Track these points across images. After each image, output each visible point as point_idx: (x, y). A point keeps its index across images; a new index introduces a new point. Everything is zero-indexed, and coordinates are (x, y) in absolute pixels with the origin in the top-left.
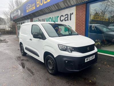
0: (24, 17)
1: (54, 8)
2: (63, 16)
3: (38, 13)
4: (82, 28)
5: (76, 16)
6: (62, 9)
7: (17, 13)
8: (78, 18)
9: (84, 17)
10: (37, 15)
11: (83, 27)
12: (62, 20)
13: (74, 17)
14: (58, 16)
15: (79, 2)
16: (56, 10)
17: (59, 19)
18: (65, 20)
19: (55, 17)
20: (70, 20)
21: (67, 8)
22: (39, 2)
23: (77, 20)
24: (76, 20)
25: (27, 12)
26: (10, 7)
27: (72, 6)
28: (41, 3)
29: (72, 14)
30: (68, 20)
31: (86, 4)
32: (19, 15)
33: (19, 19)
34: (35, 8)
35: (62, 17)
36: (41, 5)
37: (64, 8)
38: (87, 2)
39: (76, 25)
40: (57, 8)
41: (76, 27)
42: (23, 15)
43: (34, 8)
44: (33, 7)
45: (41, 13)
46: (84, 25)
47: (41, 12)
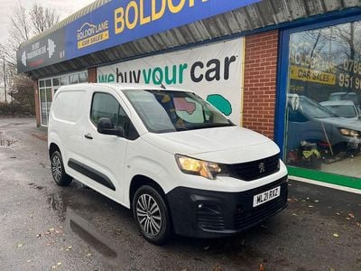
0: (65, 63)
1: (173, 39)
2: (202, 66)
3: (116, 53)
4: (263, 104)
5: (246, 66)
6: (198, 43)
7: (44, 48)
8: (251, 74)
9: (272, 72)
10: (111, 57)
11: (270, 101)
12: (197, 76)
13: (237, 70)
14: (186, 66)
15: (255, 23)
16: (177, 44)
17: (187, 72)
18: (209, 79)
19: (175, 67)
20: (226, 77)
21: (215, 40)
22: (124, 18)
23: (248, 78)
24: (246, 78)
25: (79, 47)
26: (14, 27)
27: (234, 36)
28: (131, 22)
29: (233, 59)
30: (218, 79)
31: (279, 34)
32: (50, 54)
33: (48, 67)
34: (107, 37)
35: (198, 67)
36: (131, 26)
37: (207, 42)
38: (284, 26)
39: (245, 93)
40: (182, 41)
41: (244, 101)
42: (62, 56)
43: (105, 36)
44: (100, 32)
45: (126, 53)
46: (272, 97)
47: (127, 50)
